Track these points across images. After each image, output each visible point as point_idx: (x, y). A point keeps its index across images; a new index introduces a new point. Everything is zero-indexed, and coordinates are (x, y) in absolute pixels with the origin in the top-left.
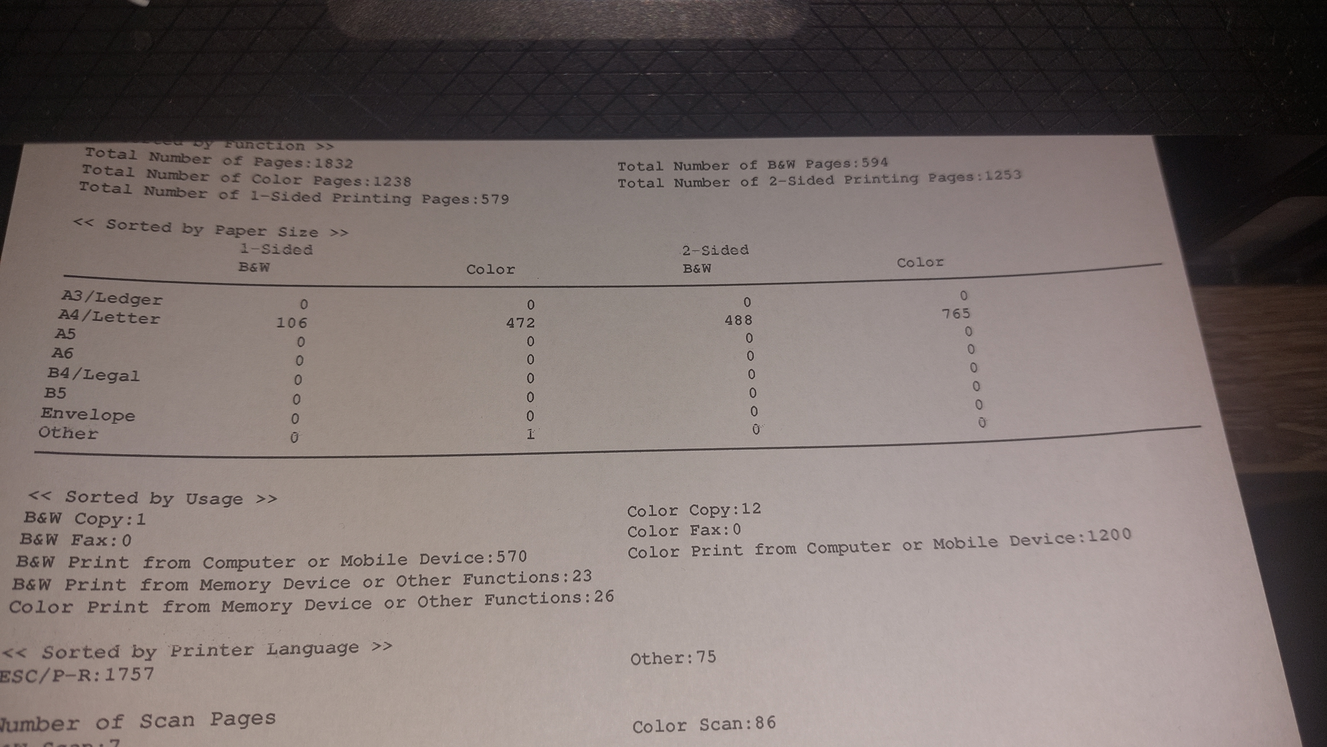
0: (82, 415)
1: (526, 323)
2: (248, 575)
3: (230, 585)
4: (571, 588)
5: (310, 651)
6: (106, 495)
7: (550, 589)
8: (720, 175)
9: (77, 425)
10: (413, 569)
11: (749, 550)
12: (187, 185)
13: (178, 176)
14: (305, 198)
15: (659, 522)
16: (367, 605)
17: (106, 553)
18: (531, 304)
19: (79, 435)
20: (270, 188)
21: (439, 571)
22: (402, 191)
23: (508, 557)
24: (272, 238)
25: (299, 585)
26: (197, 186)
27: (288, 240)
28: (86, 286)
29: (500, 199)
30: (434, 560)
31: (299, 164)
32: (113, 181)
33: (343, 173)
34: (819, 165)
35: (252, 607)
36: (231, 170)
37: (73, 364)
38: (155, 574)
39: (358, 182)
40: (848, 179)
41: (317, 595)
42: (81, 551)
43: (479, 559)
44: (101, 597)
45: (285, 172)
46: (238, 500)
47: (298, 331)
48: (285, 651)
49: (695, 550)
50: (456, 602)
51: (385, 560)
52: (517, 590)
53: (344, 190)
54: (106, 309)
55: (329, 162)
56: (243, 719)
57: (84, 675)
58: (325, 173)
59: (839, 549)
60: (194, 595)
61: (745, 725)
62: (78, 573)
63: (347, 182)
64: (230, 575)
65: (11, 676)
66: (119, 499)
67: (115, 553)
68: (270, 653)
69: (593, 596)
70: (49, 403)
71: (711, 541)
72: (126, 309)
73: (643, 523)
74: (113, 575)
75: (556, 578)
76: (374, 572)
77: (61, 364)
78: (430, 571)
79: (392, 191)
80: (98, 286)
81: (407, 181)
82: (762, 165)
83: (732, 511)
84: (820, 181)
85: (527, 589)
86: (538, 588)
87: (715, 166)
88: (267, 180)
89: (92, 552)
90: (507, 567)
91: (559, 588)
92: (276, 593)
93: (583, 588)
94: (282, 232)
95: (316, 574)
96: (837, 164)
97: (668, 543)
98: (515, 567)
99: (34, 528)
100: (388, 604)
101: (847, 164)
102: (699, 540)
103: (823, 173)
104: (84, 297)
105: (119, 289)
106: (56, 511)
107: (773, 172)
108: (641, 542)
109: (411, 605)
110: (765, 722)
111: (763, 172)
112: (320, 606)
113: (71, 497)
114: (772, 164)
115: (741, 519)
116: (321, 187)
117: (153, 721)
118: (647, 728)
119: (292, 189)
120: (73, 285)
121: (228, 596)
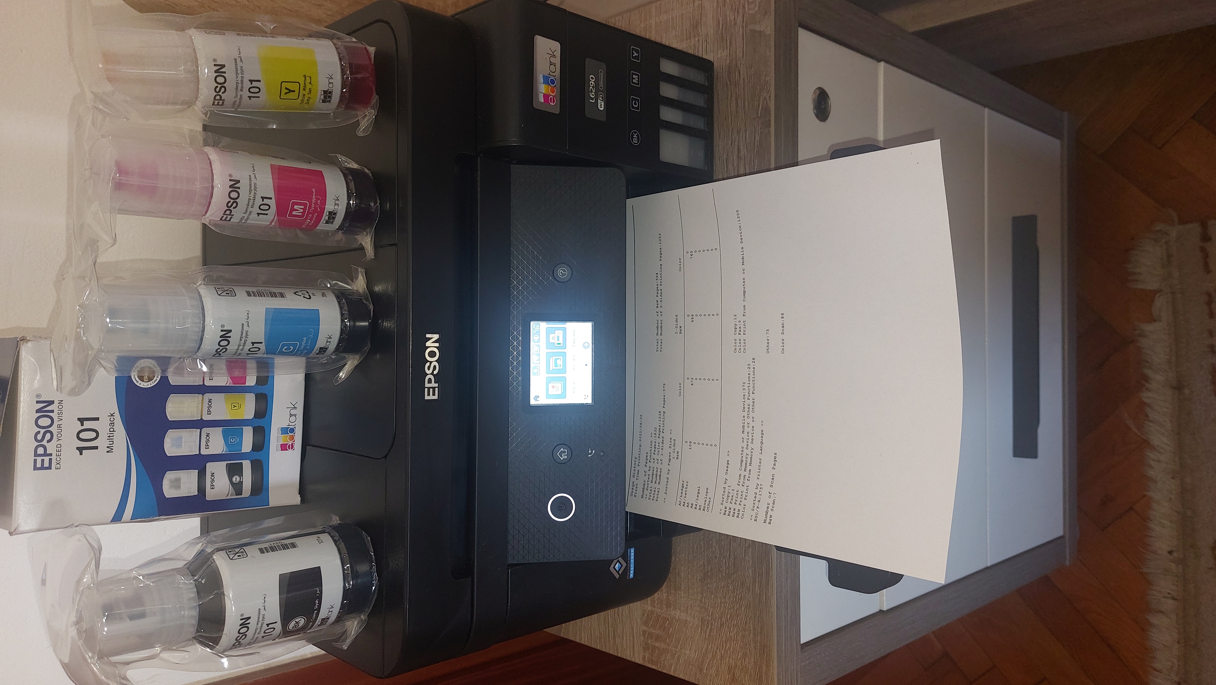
0: (705, 501)
1: (692, 380)
2: (744, 459)
3: (746, 464)
4: (752, 370)
5: (762, 443)
6: (723, 495)
7: (752, 376)
8: (660, 322)
9: (707, 503)
10: (746, 414)
11: (744, 318)
12: (659, 473)
13: (656, 475)
14: (663, 441)
15: (738, 344)
16: (753, 427)
17: (735, 496)
18: (688, 379)
19: (710, 502)
20: (660, 450)
21: (746, 407)
22: (662, 413)
23: (744, 387)
24: (671, 450)
25: (747, 445)
26: (659, 470)
27: (672, 446)
28: (679, 500)
29: (664, 386)
30: (744, 408)
31: (655, 442)
32: (656, 493)
33: (658, 430)
34: (658, 293)
35: (751, 458)
36: (656, 461)
37: (695, 503)
38: (741, 483)
39: (660, 426)
40: (661, 285)
41: (750, 441)
42: (733, 502)
43: (744, 395)
44: (744, 496)
45: (657, 446)
46: (728, 461)
47: (692, 444)
48: (761, 450)
49: (744, 334)
50: (753, 402)
51: (743, 421)
52: (751, 385)
53: (661, 430)
54: (684, 495)
55: (655, 434)
56: (775, 461)
57: (759, 501)
58: (657, 435)
59: (745, 292)
60: (747, 473)
61: (783, 322)
62: (738, 503)
63: (660, 429)
64: (744, 463)
65: (756, 519)
66: (724, 492)
67: (735, 492)
68: (761, 454)
69: (754, 364)
70: (702, 509)
71: (742, 329)
72: (684, 489)
73: (738, 348)
74: (740, 493)
75: (749, 374)
76: (746, 425)
77: (694, 506)
78: (746, 410)
79: (662, 416)
80: (679, 497)
81: (660, 412)
82: (658, 310)
83: (736, 323)
84: (661, 293)
85: (751, 382)
86: (751, 379)
87: (658, 323)
88: (659, 451)
89: (734, 499)
90: (747, 388)
91: (752, 373)
92: (749, 452)
93: (752, 367)
94: (670, 447)
95: (745, 440)
96: (657, 288)
97: (742, 341)
98: (747, 385)
99: (727, 513)
100: (753, 421)
101: (657, 285)
102: (742, 333)
103: (660, 292)
104: (681, 500)
105: (680, 491)
106: (724, 507)
107: (659, 307)
108: (742, 350)
109: (754, 415)
110: (782, 316)
111: (659, 310)
112: (752, 439)
113: (722, 504)
114: (657, 307)
115: (737, 320)
116: (660, 436)
117: (771, 484)
118: (783, 350)
119: (661, 444)
120: (678, 503)
121: (748, 464)
